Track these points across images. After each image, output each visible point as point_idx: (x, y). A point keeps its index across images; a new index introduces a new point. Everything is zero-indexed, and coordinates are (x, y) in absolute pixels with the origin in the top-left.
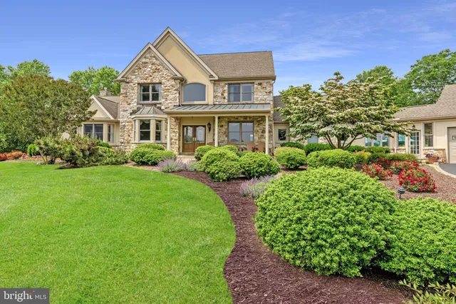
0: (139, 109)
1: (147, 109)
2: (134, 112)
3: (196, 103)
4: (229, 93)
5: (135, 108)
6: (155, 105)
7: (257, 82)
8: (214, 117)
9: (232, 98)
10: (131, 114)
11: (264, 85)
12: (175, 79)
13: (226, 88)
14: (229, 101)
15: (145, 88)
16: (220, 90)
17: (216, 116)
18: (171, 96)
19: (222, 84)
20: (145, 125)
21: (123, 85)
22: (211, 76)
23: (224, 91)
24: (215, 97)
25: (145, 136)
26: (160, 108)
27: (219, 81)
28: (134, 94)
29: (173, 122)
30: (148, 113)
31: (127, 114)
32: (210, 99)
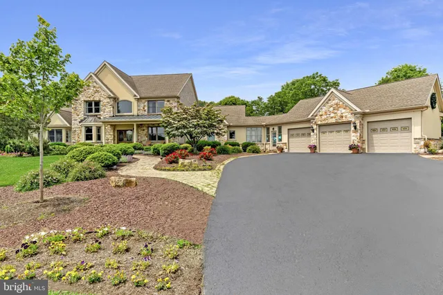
0: (85, 119)
1: (91, 118)
2: (81, 121)
3: (125, 114)
4: (149, 108)
5: (83, 118)
6: (96, 116)
7: (166, 100)
9: (151, 110)
10: (80, 122)
11: (171, 102)
12: (110, 98)
13: (146, 104)
14: (148, 112)
15: (90, 104)
16: (142, 105)
17: (135, 124)
18: (107, 110)
19: (143, 101)
20: (89, 130)
22: (135, 96)
23: (145, 106)
24: (139, 110)
25: (89, 137)
26: (100, 118)
27: (141, 98)
28: (82, 108)
29: (108, 127)
30: (90, 122)
31: (77, 122)
32: (135, 112)
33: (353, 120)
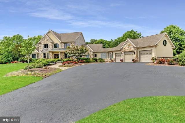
3: (57, 48)
5: (43, 50)
6: (47, 49)
7: (71, 43)
9: (65, 46)
12: (52, 43)
15: (45, 45)
16: (62, 45)
18: (51, 47)
19: (63, 43)
20: (45, 54)
21: (40, 44)
22: (60, 42)
24: (61, 47)
25: (45, 57)
27: (62, 43)
28: (42, 46)
29: (51, 53)
30: (45, 51)
31: (41, 51)
32: (60, 47)
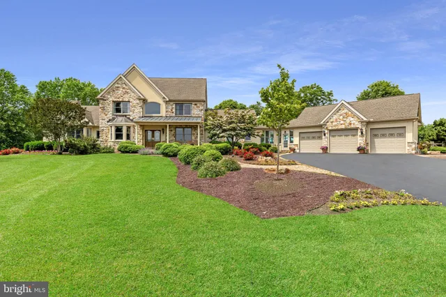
0: (114, 119)
1: (120, 119)
2: (110, 120)
3: (154, 115)
4: (176, 110)
5: (111, 118)
6: (126, 116)
7: (194, 103)
8: (166, 126)
9: (178, 112)
10: (108, 122)
11: (198, 105)
12: (139, 99)
13: (174, 106)
14: (176, 114)
15: (117, 104)
16: (170, 107)
17: (168, 125)
18: (136, 111)
19: (172, 103)
20: (119, 130)
21: (101, 101)
22: (164, 98)
23: (173, 108)
24: (167, 112)
25: (119, 136)
26: (129, 118)
27: (170, 101)
28: (110, 108)
29: (137, 128)
30: (120, 121)
31: (105, 122)
32: (163, 113)
33: (360, 127)
